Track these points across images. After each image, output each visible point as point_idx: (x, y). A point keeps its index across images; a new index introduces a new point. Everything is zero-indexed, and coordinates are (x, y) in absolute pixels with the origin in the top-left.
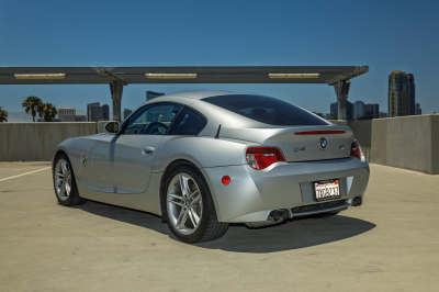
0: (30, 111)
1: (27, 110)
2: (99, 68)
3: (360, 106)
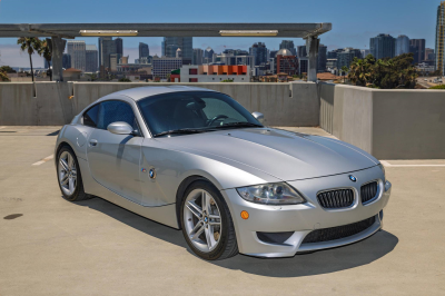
0: (26, 50)
1: (23, 48)
3: (404, 41)
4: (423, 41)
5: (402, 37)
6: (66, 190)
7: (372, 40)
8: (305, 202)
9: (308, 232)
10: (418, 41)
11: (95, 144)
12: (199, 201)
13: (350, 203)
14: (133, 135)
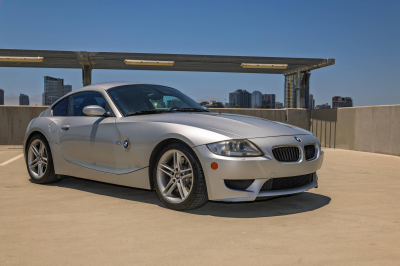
2: (82, 53)
3: (258, 96)
4: (274, 96)
5: (256, 93)
6: (35, 174)
7: (231, 95)
8: (262, 155)
9: (265, 181)
10: (269, 96)
11: (67, 129)
12: (170, 162)
13: (296, 158)
14: (106, 116)
